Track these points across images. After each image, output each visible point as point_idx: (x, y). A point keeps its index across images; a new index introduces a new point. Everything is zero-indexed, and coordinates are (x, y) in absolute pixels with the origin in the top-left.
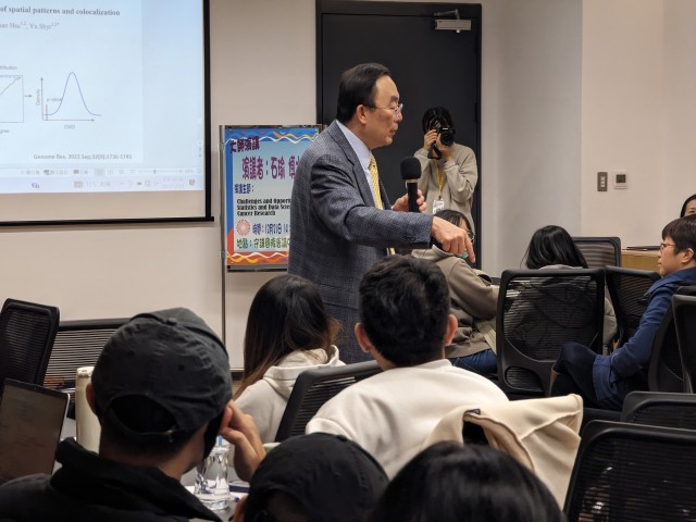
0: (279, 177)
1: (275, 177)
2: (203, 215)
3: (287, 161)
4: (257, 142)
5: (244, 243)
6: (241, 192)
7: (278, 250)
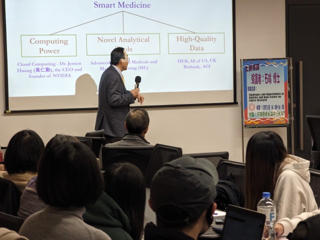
0: (269, 83)
1: (267, 83)
2: (233, 101)
3: (272, 75)
4: (258, 66)
5: (253, 114)
6: (251, 90)
7: (268, 117)
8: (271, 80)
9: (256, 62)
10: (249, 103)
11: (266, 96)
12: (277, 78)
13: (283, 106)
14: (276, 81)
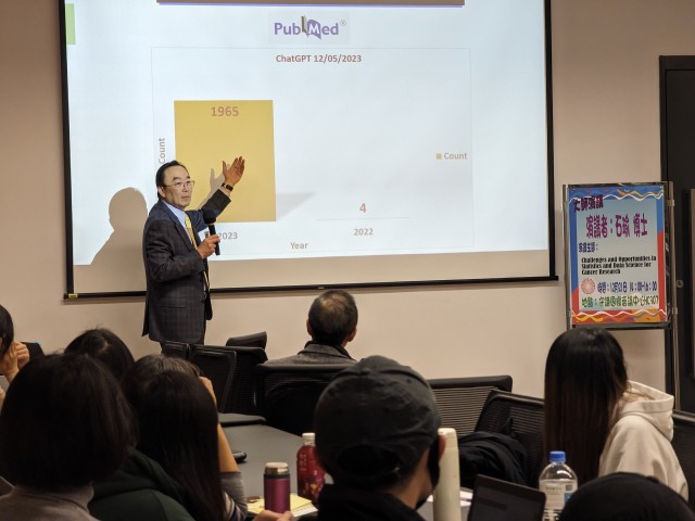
0: (623, 235)
1: (619, 235)
2: (547, 274)
3: (631, 219)
4: (601, 200)
5: (590, 302)
6: (585, 251)
7: (623, 309)
8: (628, 228)
9: (597, 192)
10: (581, 277)
11: (618, 262)
12: (641, 225)
13: (654, 283)
14: (638, 232)
